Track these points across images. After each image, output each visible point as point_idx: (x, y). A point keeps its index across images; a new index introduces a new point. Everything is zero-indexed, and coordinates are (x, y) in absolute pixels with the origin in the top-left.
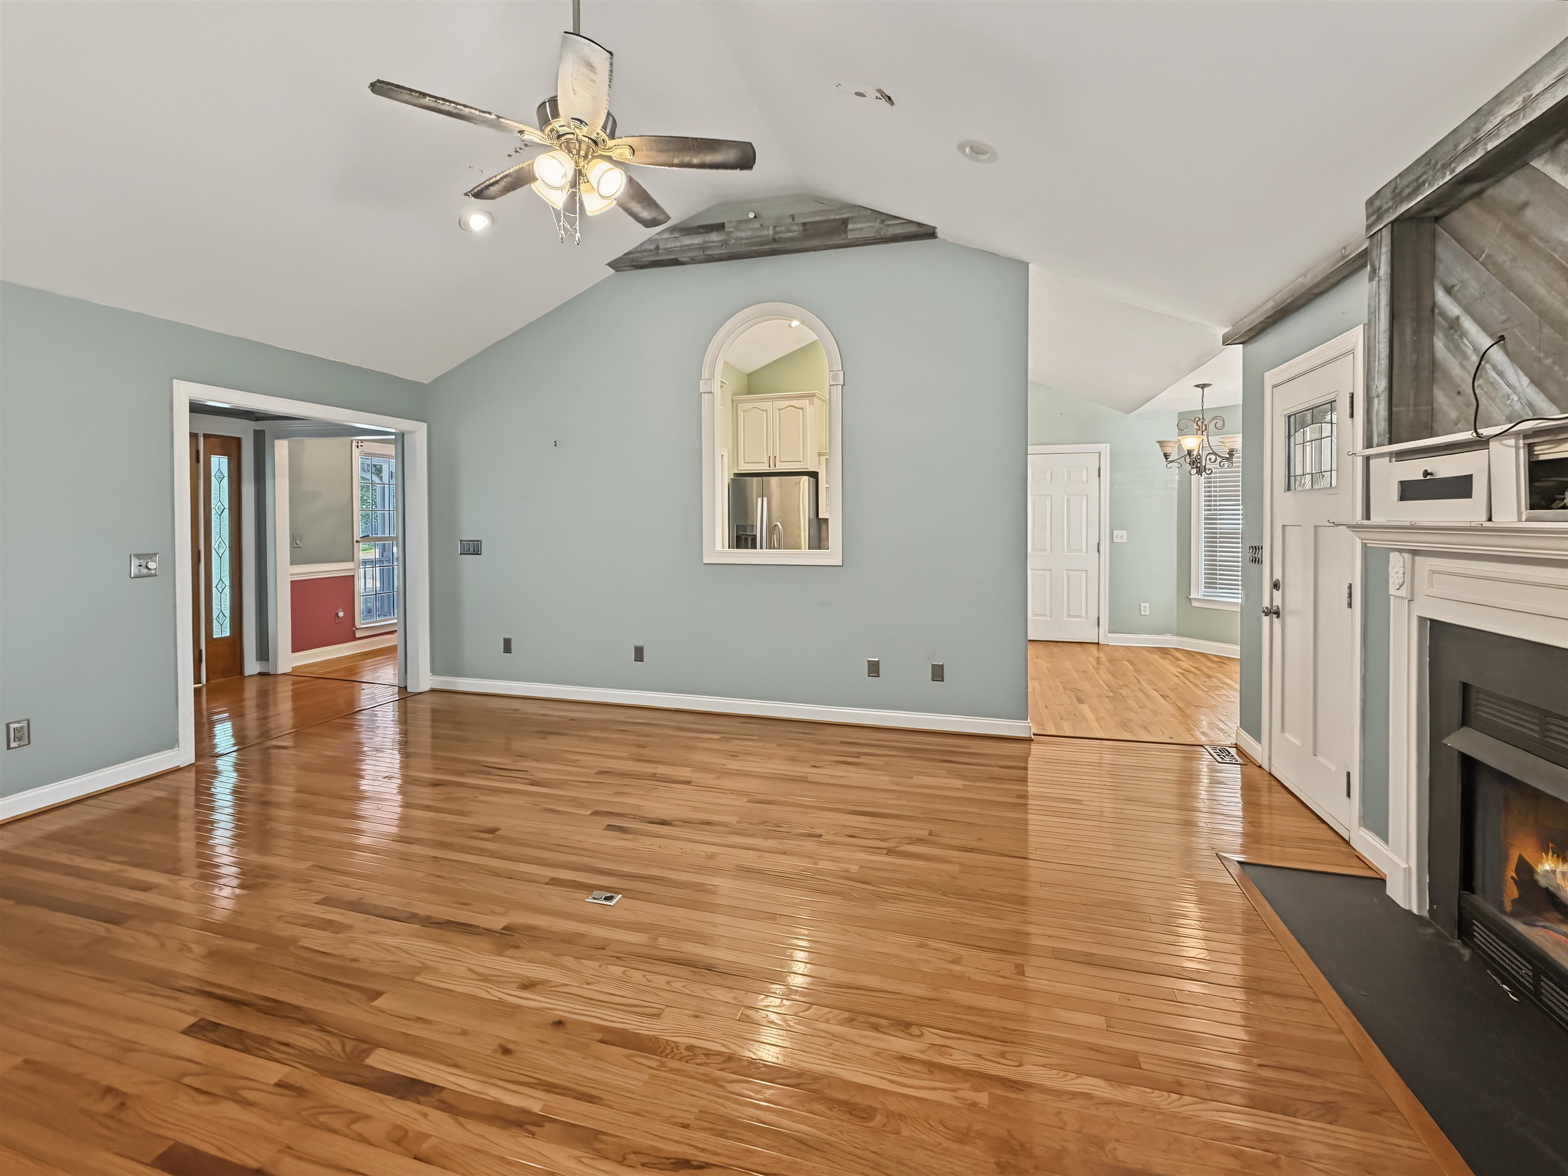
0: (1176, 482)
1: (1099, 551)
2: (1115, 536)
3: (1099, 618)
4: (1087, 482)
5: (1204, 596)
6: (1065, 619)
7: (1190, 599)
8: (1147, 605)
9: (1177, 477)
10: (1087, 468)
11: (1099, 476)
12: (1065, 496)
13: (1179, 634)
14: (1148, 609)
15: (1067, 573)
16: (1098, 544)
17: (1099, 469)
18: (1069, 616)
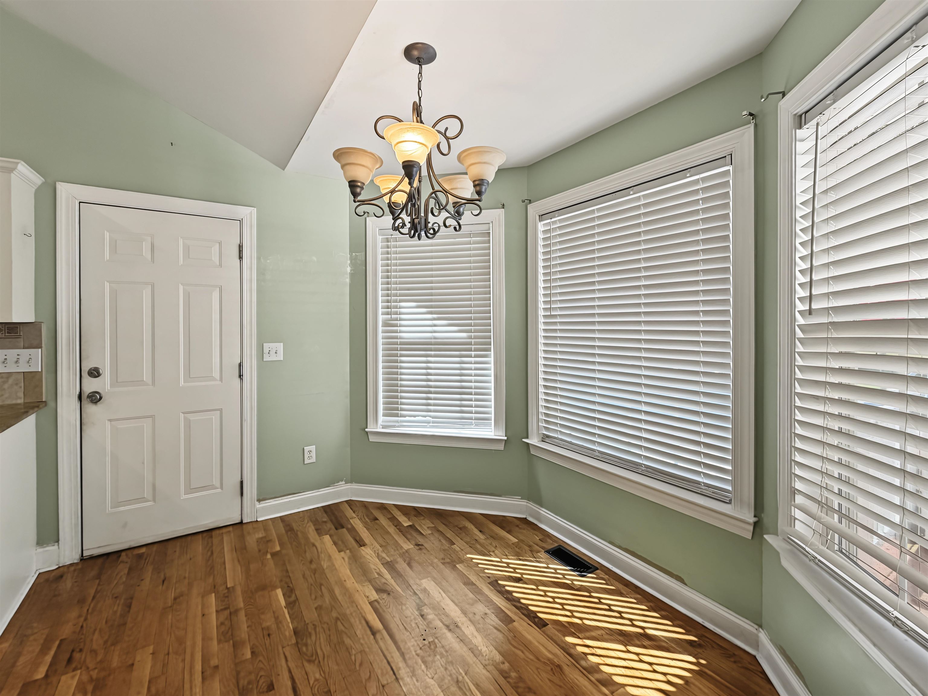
0: (348, 276)
1: (241, 376)
2: (266, 350)
3: (242, 483)
4: (221, 265)
5: (384, 427)
6: (184, 497)
7: (367, 433)
8: (313, 448)
9: (349, 269)
10: (220, 243)
11: (241, 258)
12: (181, 288)
13: (354, 479)
14: (314, 454)
15: (185, 418)
16: (240, 365)
17: (240, 247)
18: (190, 490)
